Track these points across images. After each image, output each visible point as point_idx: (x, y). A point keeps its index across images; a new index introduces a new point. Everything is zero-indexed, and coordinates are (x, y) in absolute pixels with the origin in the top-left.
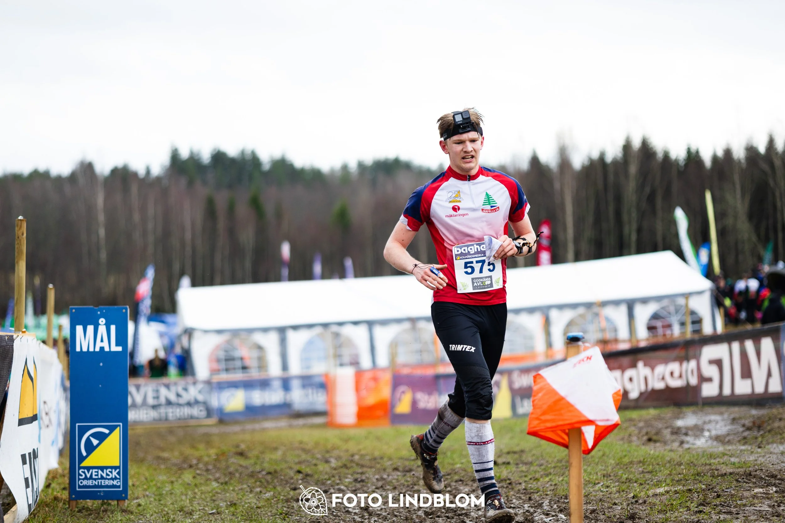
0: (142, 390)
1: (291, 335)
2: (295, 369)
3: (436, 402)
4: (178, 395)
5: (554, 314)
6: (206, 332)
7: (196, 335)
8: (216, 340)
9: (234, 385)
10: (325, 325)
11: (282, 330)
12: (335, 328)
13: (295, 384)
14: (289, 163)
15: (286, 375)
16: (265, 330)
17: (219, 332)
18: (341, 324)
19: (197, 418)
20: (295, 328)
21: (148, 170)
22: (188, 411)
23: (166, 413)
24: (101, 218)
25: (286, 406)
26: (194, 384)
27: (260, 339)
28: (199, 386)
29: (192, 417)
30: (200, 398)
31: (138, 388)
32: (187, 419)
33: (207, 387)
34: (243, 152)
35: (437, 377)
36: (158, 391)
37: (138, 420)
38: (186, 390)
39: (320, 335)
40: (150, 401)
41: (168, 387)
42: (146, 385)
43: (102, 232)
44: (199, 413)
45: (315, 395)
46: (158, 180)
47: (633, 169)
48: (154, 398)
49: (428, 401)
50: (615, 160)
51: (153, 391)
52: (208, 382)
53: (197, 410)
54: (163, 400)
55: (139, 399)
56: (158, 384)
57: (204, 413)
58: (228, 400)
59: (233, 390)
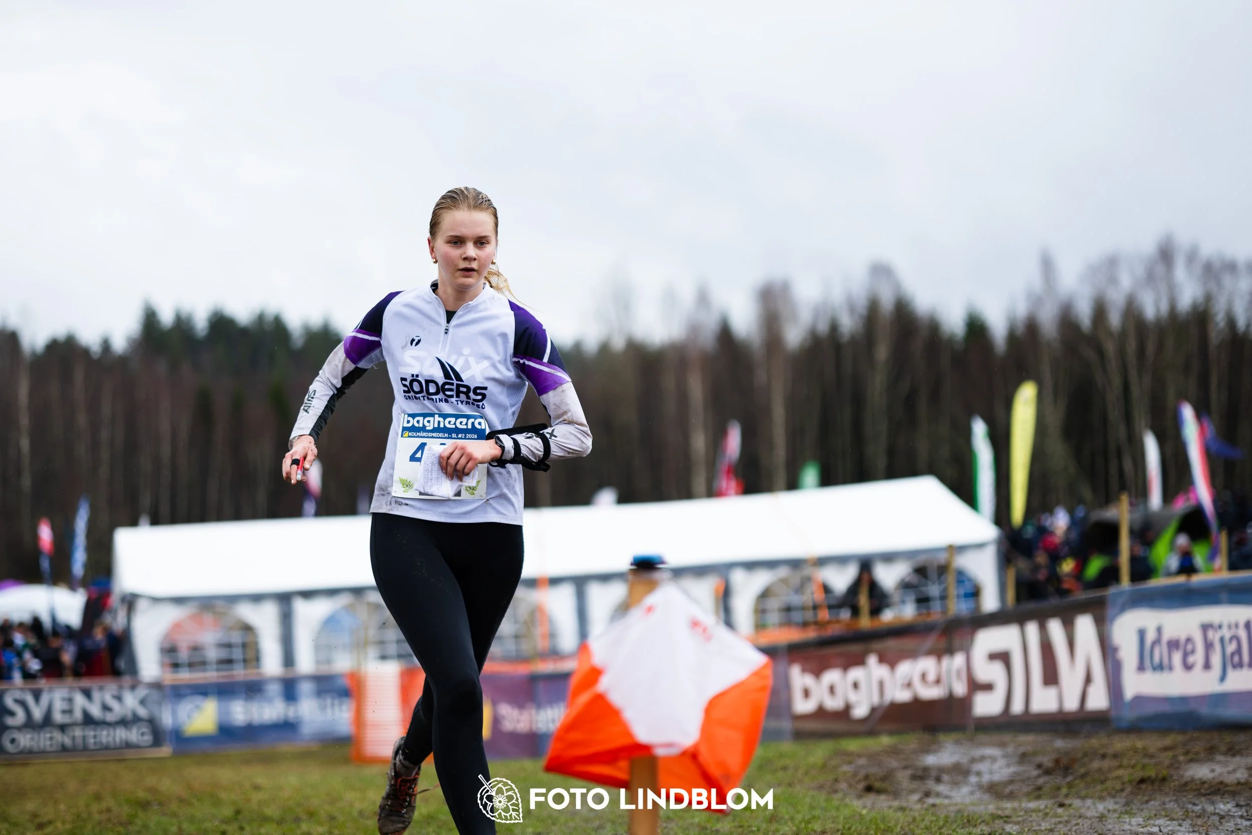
0: (45, 699)
1: (301, 607)
2: (305, 663)
3: (531, 722)
4: (106, 708)
5: (738, 577)
6: (156, 600)
7: (142, 605)
8: (170, 615)
9: (202, 691)
10: (358, 592)
11: (285, 599)
13: (305, 688)
15: (290, 675)
16: (257, 598)
17: (179, 601)
19: (137, 747)
20: (307, 594)
21: (106, 345)
22: (121, 734)
23: (84, 737)
24: (24, 421)
25: (288, 727)
26: (133, 687)
27: (247, 613)
28: (142, 692)
29: (128, 745)
30: (142, 712)
31: (37, 695)
32: (120, 748)
33: (155, 695)
34: (261, 318)
35: (534, 679)
36: (70, 700)
37: (36, 749)
38: (119, 698)
39: (349, 608)
40: (58, 717)
41: (87, 694)
42: (51, 690)
43: (25, 444)
44: (140, 737)
45: (337, 708)
46: (122, 361)
47: (882, 352)
48: (64, 712)
49: (518, 721)
50: (854, 341)
51: (63, 699)
52: (157, 686)
53: (138, 732)
54: (78, 715)
55: (38, 713)
56: (72, 689)
57: (148, 738)
58: (189, 717)
59: (198, 700)
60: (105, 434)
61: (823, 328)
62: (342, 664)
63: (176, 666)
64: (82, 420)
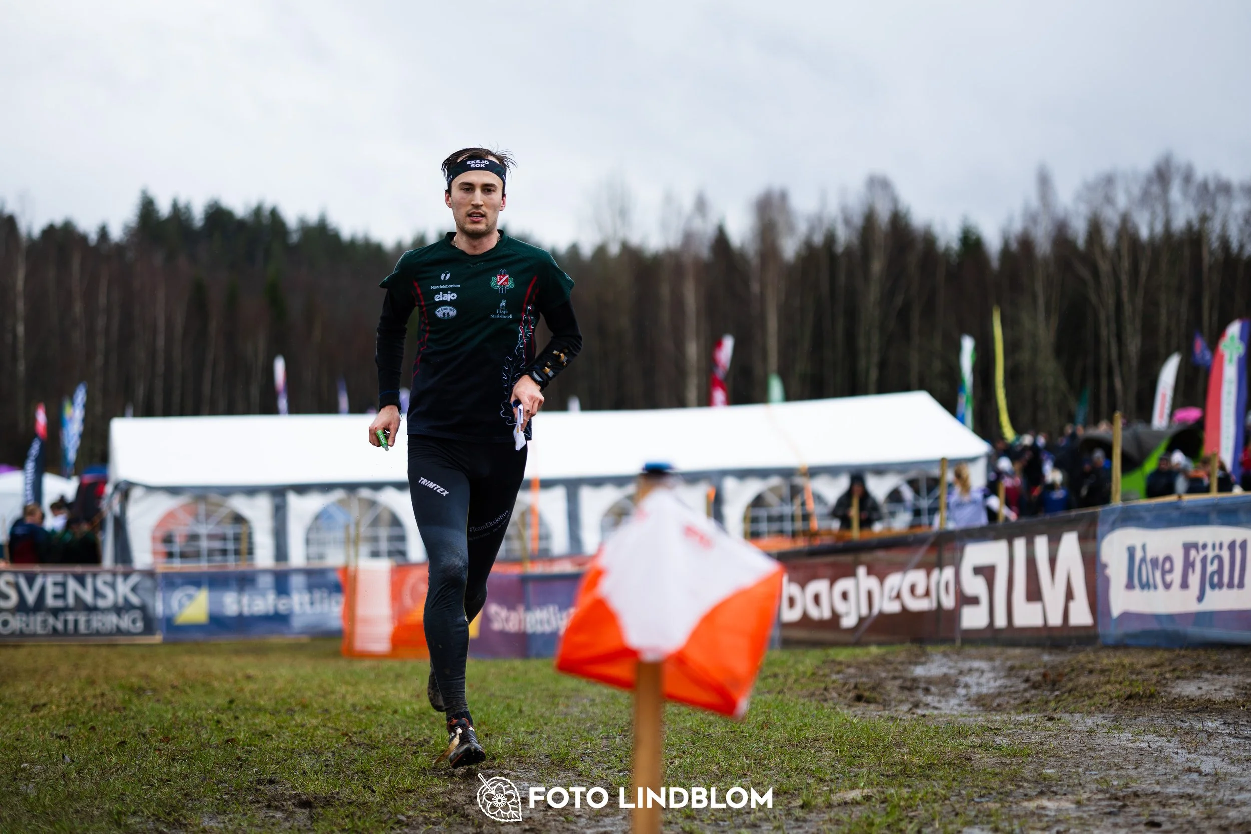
0: (38, 582)
1: (293, 501)
2: (297, 557)
3: (520, 621)
4: (97, 594)
5: (730, 485)
6: (151, 489)
7: (136, 493)
8: (165, 504)
9: (195, 581)
10: (352, 487)
11: (279, 493)
12: (365, 493)
13: (297, 581)
14: (332, 233)
15: (282, 567)
16: (251, 491)
17: (173, 491)
18: (377, 486)
19: (128, 633)
20: (302, 489)
21: (103, 233)
22: (112, 620)
23: (76, 622)
24: (20, 306)
25: (279, 619)
26: (126, 576)
27: (240, 504)
28: (134, 579)
29: (119, 631)
30: (134, 600)
31: (30, 580)
32: (110, 634)
33: (148, 583)
34: (258, 211)
35: (525, 580)
36: (63, 585)
37: (26, 631)
38: (113, 586)
39: (341, 503)
40: (50, 602)
41: (80, 580)
42: (45, 574)
43: (20, 329)
44: (131, 625)
45: (326, 601)
46: (119, 248)
47: (877, 266)
48: (56, 597)
49: (507, 620)
50: (848, 251)
51: (55, 584)
52: (149, 574)
53: (128, 619)
54: (71, 600)
55: (31, 597)
56: (65, 575)
57: (140, 625)
58: (181, 606)
59: (191, 590)
60: (101, 323)
61: (818, 239)
62: (335, 558)
63: (170, 555)
64: (78, 308)
